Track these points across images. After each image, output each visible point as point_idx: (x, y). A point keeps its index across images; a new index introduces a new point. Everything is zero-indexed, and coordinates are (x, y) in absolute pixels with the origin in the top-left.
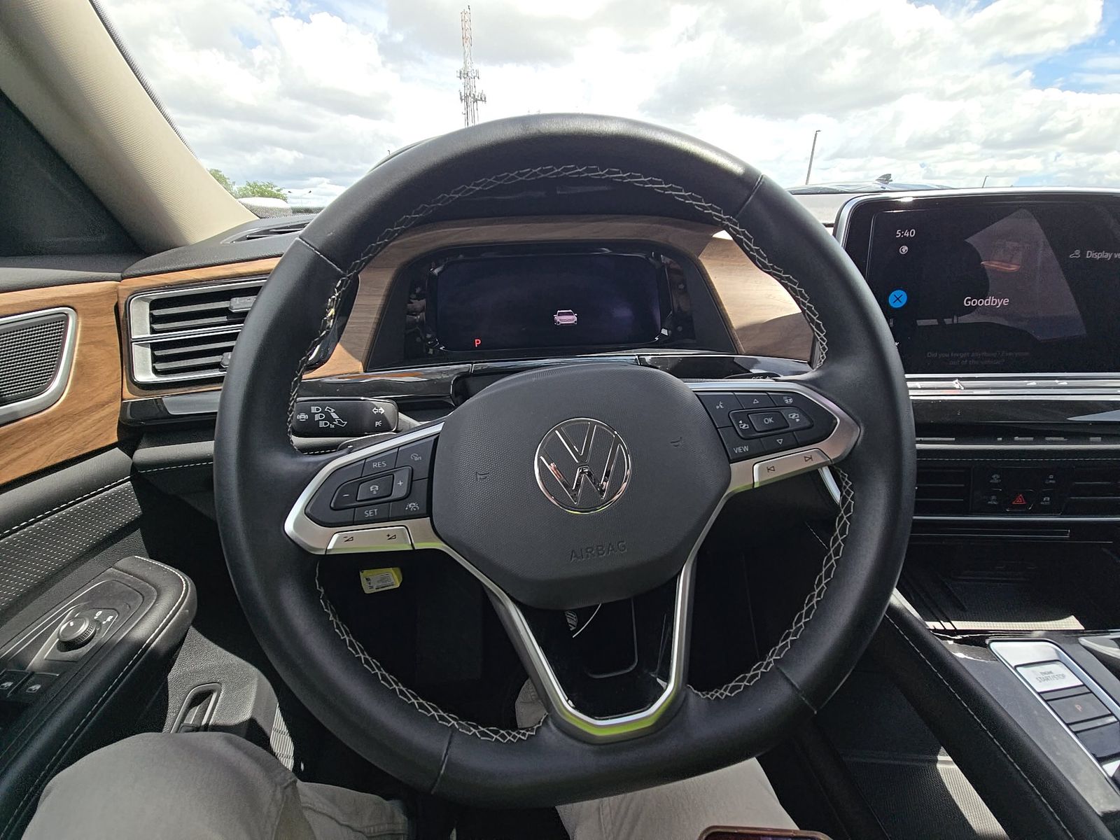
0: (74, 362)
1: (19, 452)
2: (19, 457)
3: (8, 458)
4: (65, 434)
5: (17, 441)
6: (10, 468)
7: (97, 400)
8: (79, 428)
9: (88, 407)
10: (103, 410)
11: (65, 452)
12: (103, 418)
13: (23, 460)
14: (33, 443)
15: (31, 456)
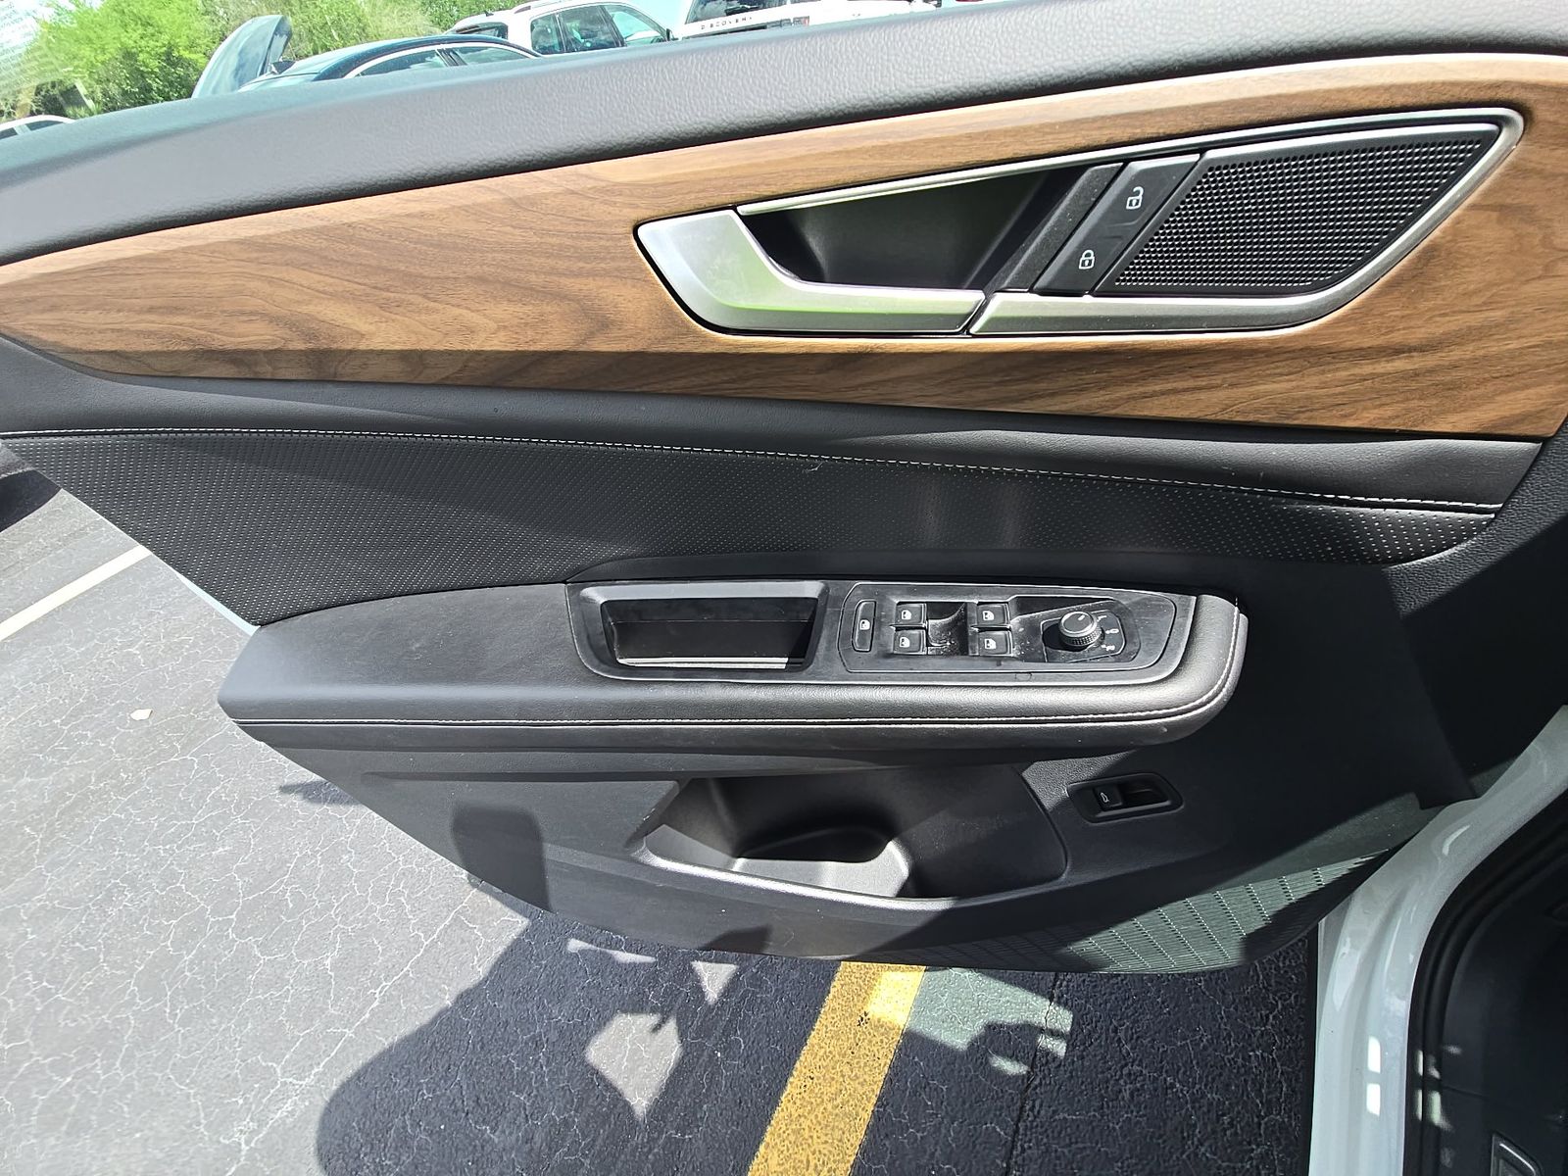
0: (1425, 242)
1: (1191, 383)
2: (1185, 390)
3: (1169, 386)
4: (1281, 381)
5: (1199, 365)
6: (1163, 400)
7: (1397, 338)
8: (1314, 380)
9: (1365, 345)
10: (1388, 361)
11: (1256, 410)
12: (1373, 376)
13: (1187, 397)
14: (1221, 377)
15: (1203, 396)
